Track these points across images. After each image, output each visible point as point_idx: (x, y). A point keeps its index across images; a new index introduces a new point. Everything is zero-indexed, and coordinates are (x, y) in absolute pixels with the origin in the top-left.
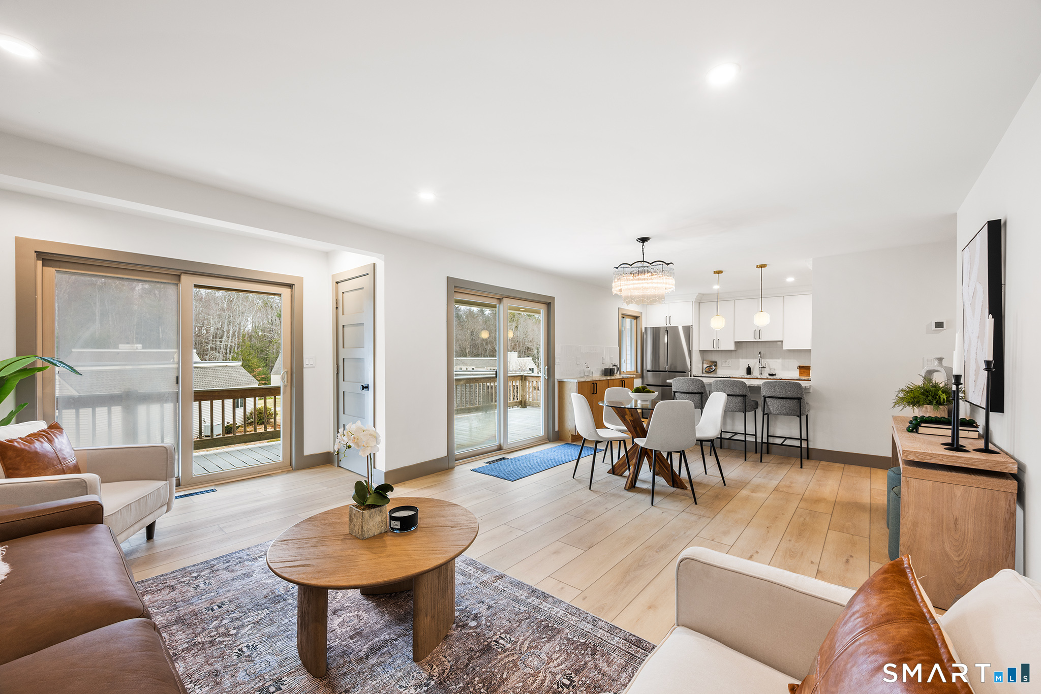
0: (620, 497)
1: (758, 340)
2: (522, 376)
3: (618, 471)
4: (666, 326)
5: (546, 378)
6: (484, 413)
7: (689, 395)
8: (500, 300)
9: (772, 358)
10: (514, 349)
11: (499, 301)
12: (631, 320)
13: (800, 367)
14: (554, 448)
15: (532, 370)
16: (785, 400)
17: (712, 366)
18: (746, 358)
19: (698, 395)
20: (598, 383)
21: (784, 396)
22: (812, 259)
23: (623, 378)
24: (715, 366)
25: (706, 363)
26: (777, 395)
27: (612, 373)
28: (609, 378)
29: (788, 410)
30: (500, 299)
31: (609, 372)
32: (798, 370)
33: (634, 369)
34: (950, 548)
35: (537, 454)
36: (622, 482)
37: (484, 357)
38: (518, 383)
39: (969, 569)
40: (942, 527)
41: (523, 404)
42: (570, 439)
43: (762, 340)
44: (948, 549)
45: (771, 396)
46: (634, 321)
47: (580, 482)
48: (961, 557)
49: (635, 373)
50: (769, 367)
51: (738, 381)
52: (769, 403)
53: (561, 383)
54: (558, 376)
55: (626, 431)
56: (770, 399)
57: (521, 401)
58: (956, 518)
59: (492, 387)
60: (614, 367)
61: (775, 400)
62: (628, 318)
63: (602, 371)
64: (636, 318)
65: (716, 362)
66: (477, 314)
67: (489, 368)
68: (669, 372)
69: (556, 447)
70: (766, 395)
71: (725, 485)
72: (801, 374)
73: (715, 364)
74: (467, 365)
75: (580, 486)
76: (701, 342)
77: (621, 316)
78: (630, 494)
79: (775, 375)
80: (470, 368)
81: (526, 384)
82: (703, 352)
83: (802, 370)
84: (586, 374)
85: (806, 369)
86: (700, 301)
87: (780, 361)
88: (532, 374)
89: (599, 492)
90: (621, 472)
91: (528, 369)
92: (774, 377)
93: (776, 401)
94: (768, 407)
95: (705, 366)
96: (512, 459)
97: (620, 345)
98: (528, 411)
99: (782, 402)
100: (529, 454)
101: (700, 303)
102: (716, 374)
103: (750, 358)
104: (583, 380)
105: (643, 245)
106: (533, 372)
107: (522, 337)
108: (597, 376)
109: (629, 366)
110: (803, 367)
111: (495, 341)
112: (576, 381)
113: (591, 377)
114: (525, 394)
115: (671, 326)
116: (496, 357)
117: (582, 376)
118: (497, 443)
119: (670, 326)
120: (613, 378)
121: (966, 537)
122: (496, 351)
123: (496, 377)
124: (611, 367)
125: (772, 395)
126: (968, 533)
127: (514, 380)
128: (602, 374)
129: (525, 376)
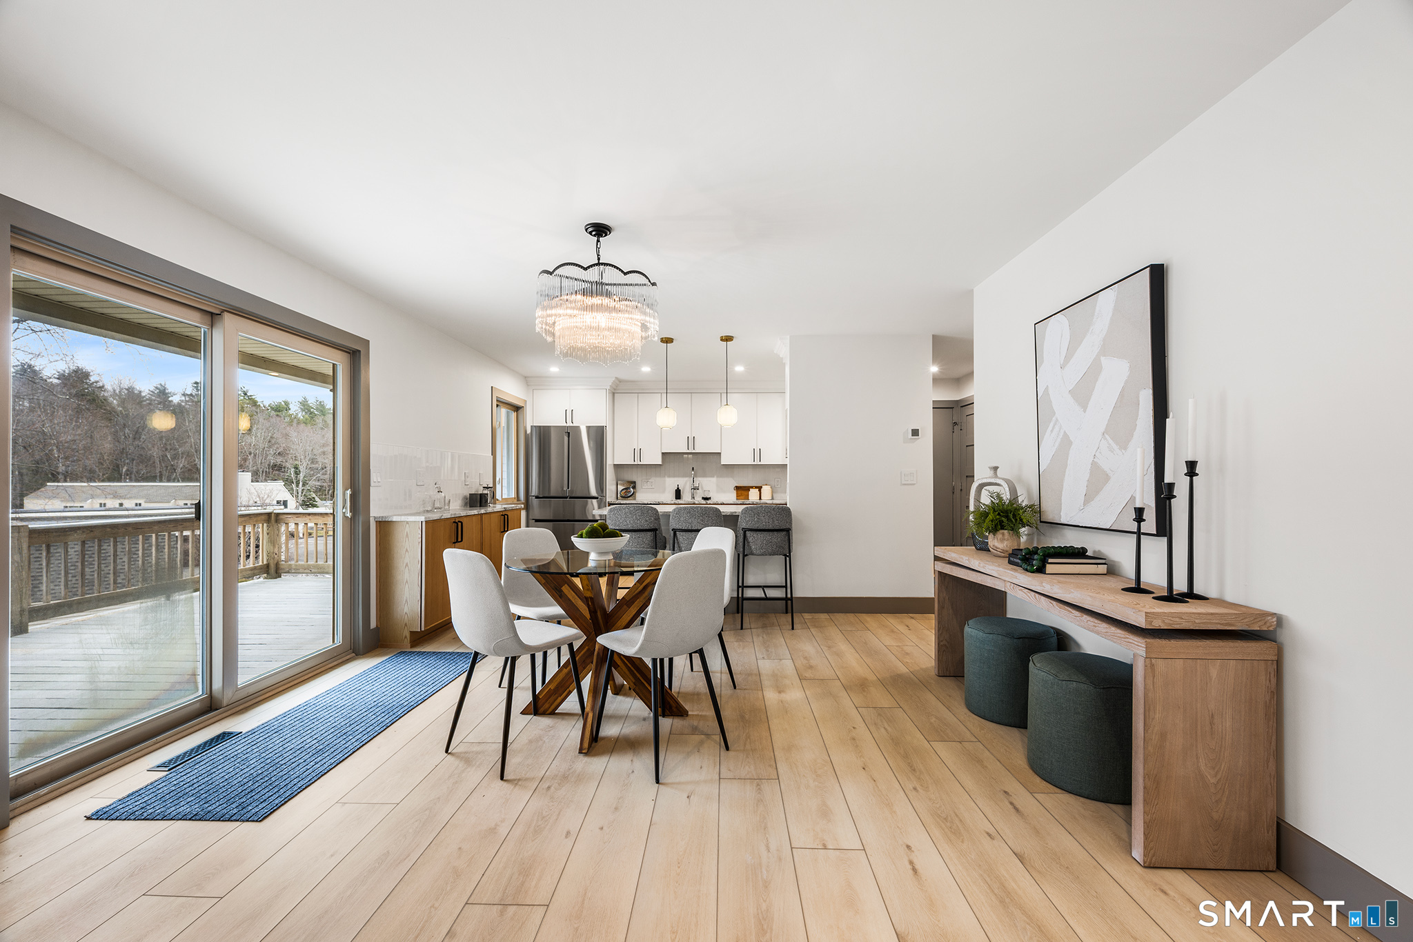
0: (580, 779)
1: (691, 451)
2: (269, 514)
3: (547, 706)
4: (565, 425)
5: (349, 515)
6: (162, 599)
7: (636, 533)
8: (213, 318)
9: (704, 476)
10: (242, 467)
11: (208, 318)
12: (508, 412)
13: (737, 488)
14: (371, 670)
15: (285, 504)
16: (771, 533)
17: (629, 488)
18: (674, 476)
19: (649, 533)
20: (465, 521)
21: (771, 527)
22: (788, 337)
23: (506, 510)
24: (634, 488)
25: (621, 484)
26: (761, 527)
27: (483, 501)
28: (483, 511)
29: (775, 547)
30: (212, 314)
31: (477, 500)
32: (735, 491)
33: (513, 495)
34: (1206, 765)
35: (328, 700)
36: (571, 733)
37: (169, 481)
38: (262, 529)
39: (1227, 793)
40: (1196, 732)
41: (272, 570)
42: (407, 641)
43: (697, 451)
44: (1203, 768)
45: (753, 528)
46: (514, 415)
47: (467, 759)
48: (1219, 777)
49: (515, 501)
50: (702, 488)
51: (710, 507)
52: (750, 540)
53: (385, 527)
54: (376, 511)
55: (564, 618)
56: (752, 533)
57: (268, 566)
58: (1212, 714)
59: (186, 539)
60: (485, 492)
61: (759, 533)
62: (505, 407)
63: (465, 498)
64: (517, 409)
65: (635, 482)
66: (150, 399)
67: (181, 503)
68: (571, 498)
69: (376, 667)
70: (747, 527)
71: (735, 687)
72: (738, 497)
73: (633, 484)
74: (121, 497)
75: (474, 776)
76: (617, 454)
77: (495, 403)
78: (597, 764)
79: (710, 498)
80: (129, 504)
81: (278, 530)
82: (617, 467)
83: (740, 492)
84: (437, 505)
85: (744, 490)
86: (617, 391)
87: (714, 480)
88: (286, 511)
89: (526, 780)
90: (553, 707)
91: (275, 502)
92: (709, 502)
93: (760, 535)
94: (748, 545)
95: (620, 488)
96: (253, 732)
97: (494, 453)
98: (287, 586)
99: (767, 536)
100: (307, 704)
101: (614, 393)
102: (635, 499)
103: (679, 476)
104: (435, 516)
105: (598, 241)
106: (286, 506)
107: (261, 446)
108: (456, 509)
109: (506, 492)
110: (741, 487)
111: (198, 451)
112: (423, 519)
113: (445, 510)
114: (276, 551)
115: (574, 425)
116: (198, 480)
117: (429, 509)
118: (200, 693)
119: (571, 425)
120: (490, 510)
121: (1223, 743)
122: (198, 470)
123: (198, 517)
124: (481, 491)
125: (755, 527)
126: (1226, 735)
127: (249, 523)
128: (465, 505)
129: (278, 515)
